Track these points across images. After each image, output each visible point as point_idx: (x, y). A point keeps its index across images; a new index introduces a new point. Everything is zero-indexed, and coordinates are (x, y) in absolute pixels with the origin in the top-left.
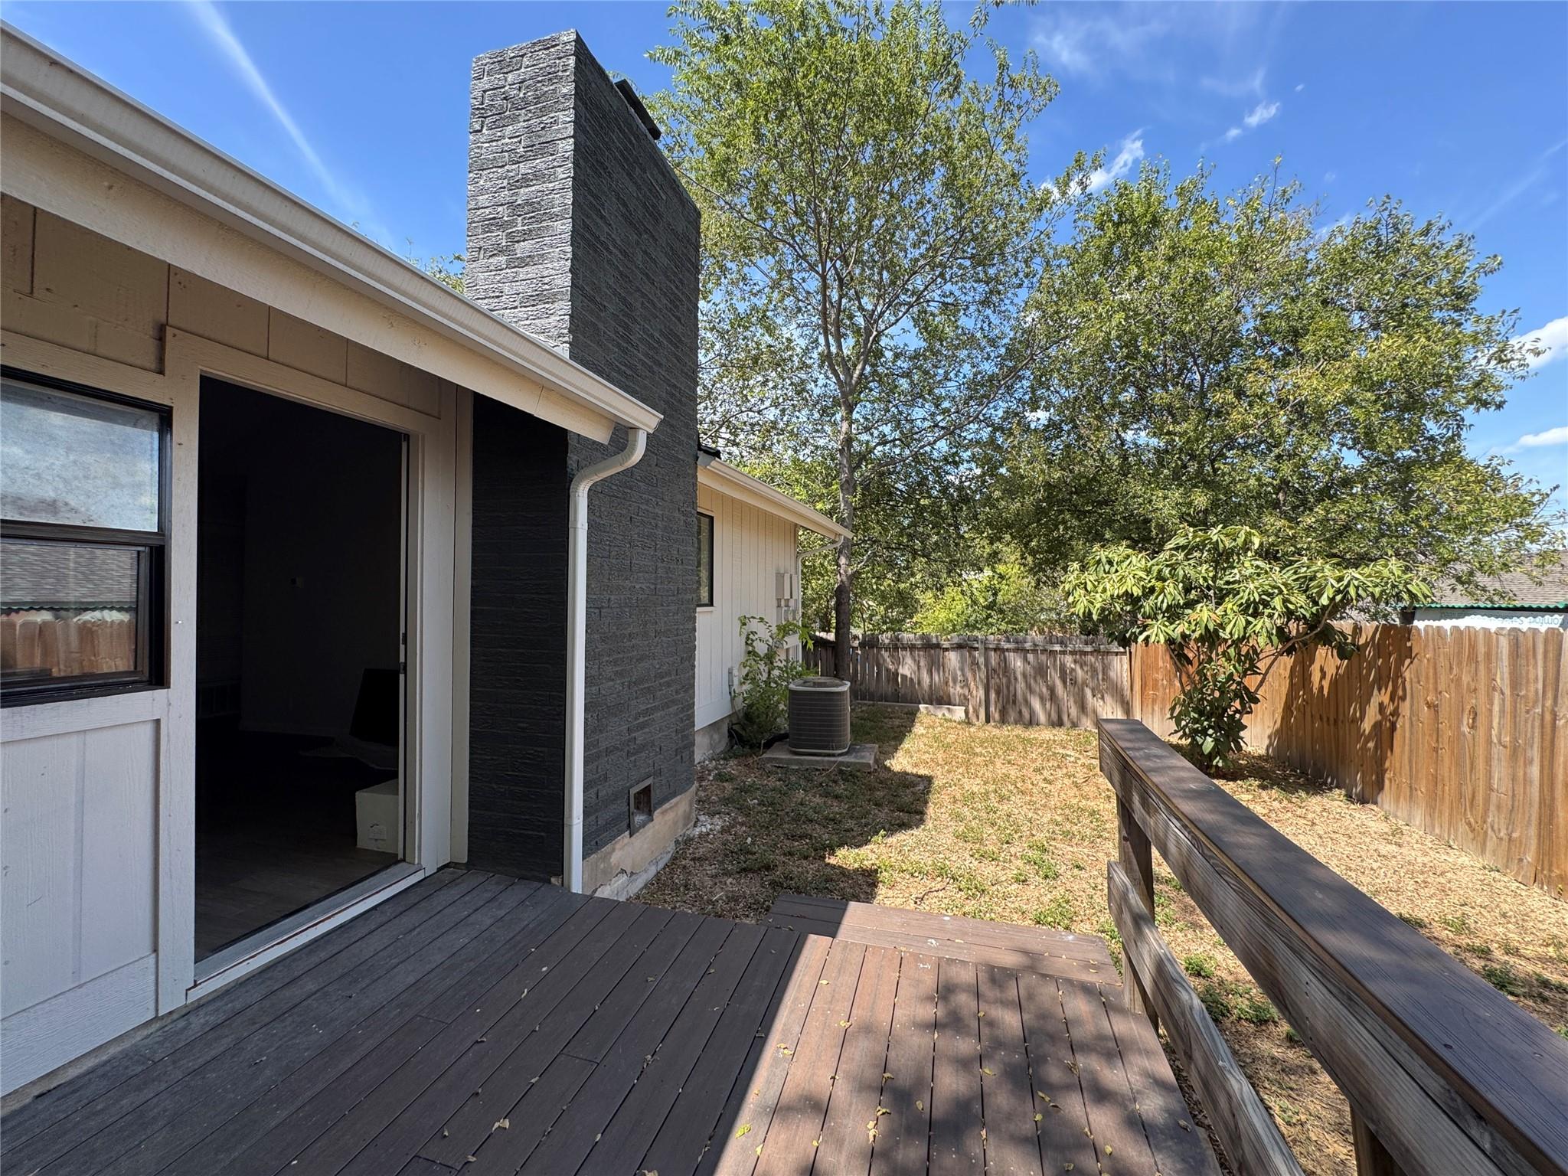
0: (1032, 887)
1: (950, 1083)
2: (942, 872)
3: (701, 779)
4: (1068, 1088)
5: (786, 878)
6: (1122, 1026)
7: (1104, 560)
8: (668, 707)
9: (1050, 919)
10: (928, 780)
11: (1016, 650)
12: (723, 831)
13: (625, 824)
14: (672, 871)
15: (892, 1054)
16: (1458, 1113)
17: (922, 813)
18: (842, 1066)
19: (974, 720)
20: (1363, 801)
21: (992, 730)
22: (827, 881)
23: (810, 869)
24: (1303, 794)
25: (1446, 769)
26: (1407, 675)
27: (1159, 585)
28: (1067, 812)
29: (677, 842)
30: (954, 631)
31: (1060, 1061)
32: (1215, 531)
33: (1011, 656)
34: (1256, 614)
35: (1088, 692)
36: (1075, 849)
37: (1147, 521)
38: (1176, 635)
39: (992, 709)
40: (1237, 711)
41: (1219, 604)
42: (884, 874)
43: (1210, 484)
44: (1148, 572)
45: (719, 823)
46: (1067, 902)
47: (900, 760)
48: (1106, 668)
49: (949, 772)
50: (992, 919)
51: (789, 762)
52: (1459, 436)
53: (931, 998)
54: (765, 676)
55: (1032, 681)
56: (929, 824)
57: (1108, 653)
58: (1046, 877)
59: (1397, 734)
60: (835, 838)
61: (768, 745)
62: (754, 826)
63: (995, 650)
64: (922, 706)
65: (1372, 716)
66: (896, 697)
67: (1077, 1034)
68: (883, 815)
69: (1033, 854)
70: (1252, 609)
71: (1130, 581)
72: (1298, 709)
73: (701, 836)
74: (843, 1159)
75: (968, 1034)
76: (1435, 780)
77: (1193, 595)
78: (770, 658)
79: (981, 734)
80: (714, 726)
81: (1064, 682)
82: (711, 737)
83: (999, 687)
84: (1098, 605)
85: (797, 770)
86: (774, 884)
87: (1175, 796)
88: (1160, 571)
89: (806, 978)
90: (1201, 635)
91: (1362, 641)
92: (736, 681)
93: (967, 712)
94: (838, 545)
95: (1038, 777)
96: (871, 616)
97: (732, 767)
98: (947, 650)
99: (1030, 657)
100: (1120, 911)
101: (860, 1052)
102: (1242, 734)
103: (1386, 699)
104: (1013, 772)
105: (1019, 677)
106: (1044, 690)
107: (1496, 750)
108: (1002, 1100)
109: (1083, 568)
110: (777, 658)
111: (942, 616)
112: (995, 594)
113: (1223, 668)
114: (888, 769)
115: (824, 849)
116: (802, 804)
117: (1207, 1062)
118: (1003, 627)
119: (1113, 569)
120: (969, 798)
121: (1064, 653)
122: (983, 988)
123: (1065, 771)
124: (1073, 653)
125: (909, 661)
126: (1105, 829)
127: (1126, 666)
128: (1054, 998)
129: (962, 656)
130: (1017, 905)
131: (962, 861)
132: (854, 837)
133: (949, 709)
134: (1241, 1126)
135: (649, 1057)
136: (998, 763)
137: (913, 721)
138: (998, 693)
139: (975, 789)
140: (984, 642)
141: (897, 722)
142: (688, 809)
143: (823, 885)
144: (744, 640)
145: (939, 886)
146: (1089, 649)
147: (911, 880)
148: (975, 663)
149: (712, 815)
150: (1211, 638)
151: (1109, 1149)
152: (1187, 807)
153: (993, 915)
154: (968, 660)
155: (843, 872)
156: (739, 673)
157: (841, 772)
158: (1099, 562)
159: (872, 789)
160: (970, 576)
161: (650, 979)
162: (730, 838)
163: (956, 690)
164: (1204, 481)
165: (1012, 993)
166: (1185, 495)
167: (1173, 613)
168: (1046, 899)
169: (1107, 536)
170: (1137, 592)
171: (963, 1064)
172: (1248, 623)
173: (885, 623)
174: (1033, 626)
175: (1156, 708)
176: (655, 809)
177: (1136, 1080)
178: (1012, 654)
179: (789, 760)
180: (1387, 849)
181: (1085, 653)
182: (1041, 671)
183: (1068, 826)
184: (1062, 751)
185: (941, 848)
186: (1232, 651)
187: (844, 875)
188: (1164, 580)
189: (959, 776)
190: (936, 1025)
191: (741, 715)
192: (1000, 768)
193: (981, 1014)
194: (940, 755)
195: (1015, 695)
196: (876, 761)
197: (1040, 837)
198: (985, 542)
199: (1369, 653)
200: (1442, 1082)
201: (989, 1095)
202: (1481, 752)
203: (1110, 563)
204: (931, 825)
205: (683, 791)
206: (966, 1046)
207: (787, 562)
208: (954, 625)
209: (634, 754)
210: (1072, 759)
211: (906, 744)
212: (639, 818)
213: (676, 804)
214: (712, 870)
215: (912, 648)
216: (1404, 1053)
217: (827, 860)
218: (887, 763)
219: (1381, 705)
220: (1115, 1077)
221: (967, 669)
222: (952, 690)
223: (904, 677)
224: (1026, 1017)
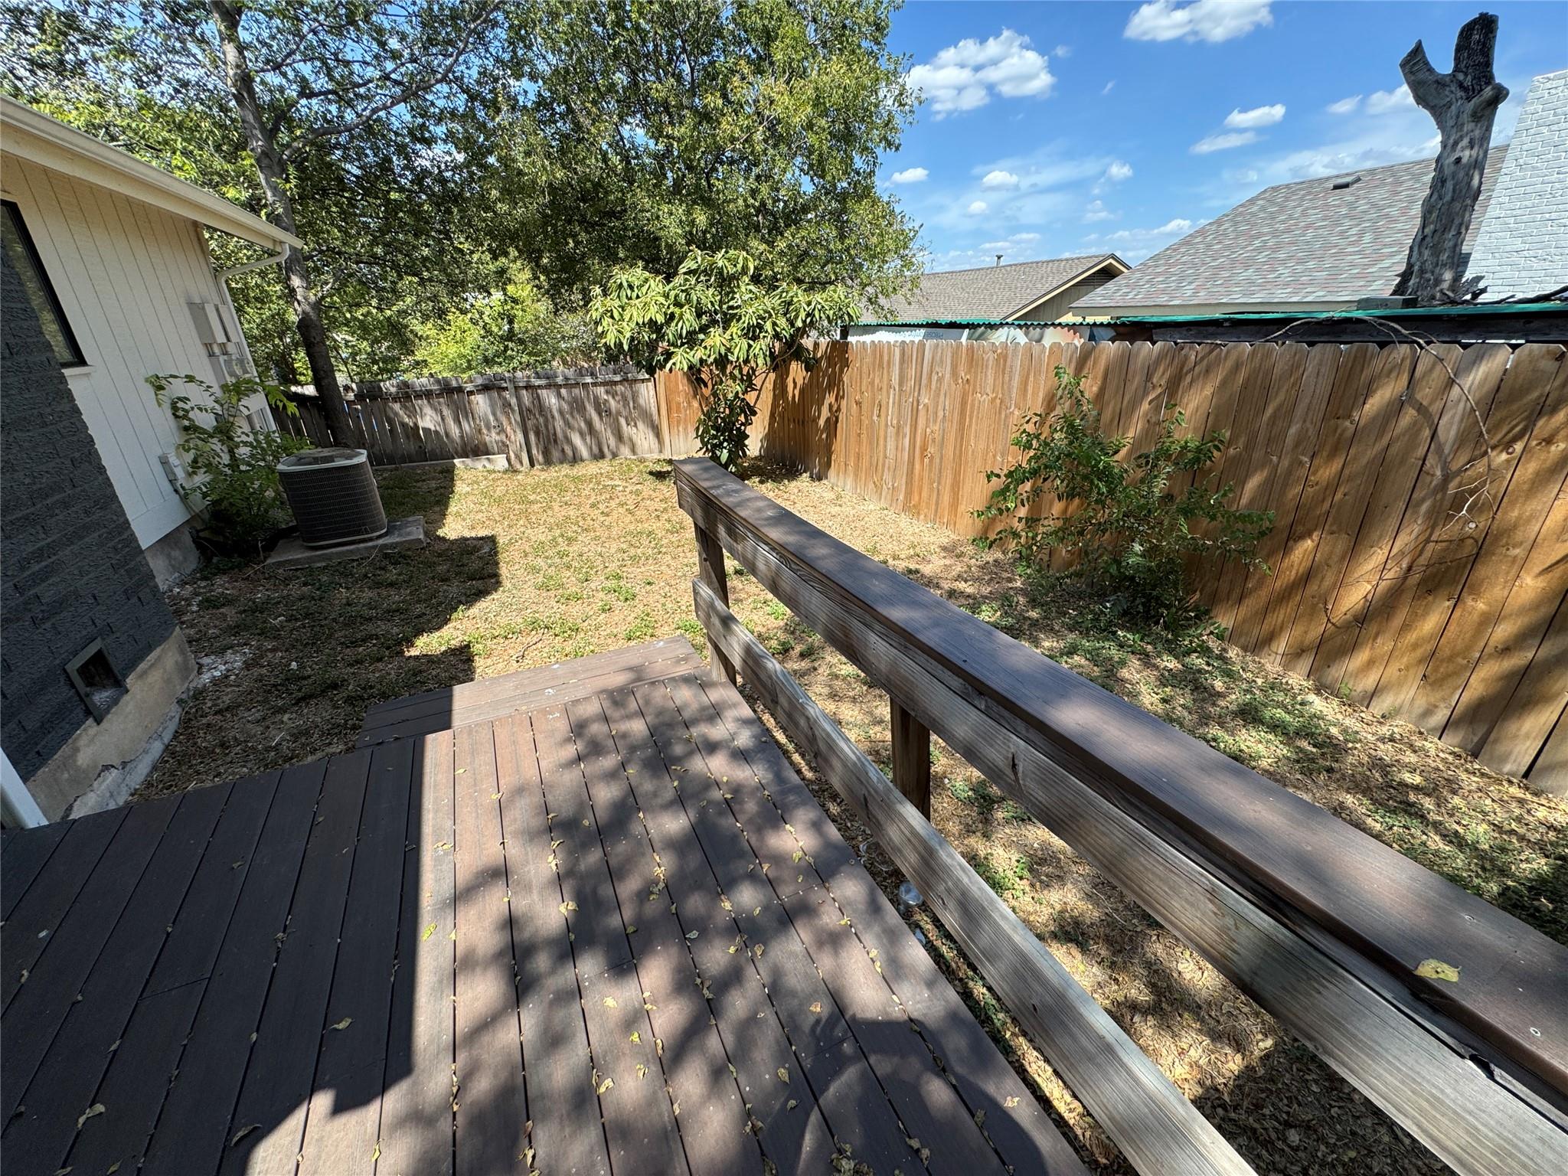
0: (617, 612)
1: (605, 794)
2: (534, 625)
3: (179, 613)
4: (690, 754)
5: (364, 688)
6: (715, 695)
7: (625, 284)
8: (81, 538)
9: (638, 634)
10: (492, 540)
11: (548, 386)
12: (247, 666)
13: (79, 711)
14: (191, 737)
15: (550, 798)
16: (968, 694)
17: (496, 575)
18: (507, 830)
19: (518, 466)
20: (820, 479)
21: (540, 474)
22: (415, 675)
23: (391, 669)
24: (786, 482)
25: (865, 448)
26: (845, 379)
27: (677, 311)
28: (629, 538)
29: (180, 702)
30: (469, 368)
31: (680, 738)
32: (720, 256)
33: (543, 393)
34: (755, 338)
35: (622, 421)
36: (643, 569)
37: (657, 239)
38: (695, 361)
39: (534, 451)
40: (742, 424)
41: (725, 329)
42: (477, 646)
43: (708, 202)
44: (666, 296)
45: (236, 660)
46: (648, 615)
47: (453, 525)
48: (635, 398)
49: (510, 526)
50: (592, 651)
51: (310, 560)
52: (874, 172)
53: (568, 740)
54: (226, 459)
55: (570, 419)
56: (507, 584)
57: (636, 381)
58: (627, 599)
59: (839, 425)
60: (408, 629)
61: (270, 547)
62: (294, 647)
63: (526, 388)
64: (456, 461)
65: (825, 413)
66: (423, 455)
67: (687, 714)
68: (454, 589)
69: (612, 584)
70: (752, 333)
71: (654, 309)
72: (779, 415)
73: (215, 682)
74: (535, 896)
75: (608, 752)
76: (858, 456)
77: (705, 319)
78: (224, 431)
79: (530, 480)
80: (167, 541)
81: (600, 415)
82: (169, 556)
83: (537, 428)
84: (628, 335)
85: (325, 568)
86: (350, 700)
87: (762, 526)
88: (676, 296)
89: (440, 776)
90: (715, 359)
91: (819, 355)
92: (180, 473)
93: (508, 460)
94: (282, 259)
95: (596, 512)
96: (354, 355)
97: (222, 586)
98: (471, 393)
99: (563, 391)
100: (708, 617)
101: (522, 813)
102: (746, 442)
103: (833, 400)
104: (572, 513)
105: (556, 415)
106: (583, 425)
107: (890, 429)
108: (647, 786)
109: (605, 294)
110: (239, 431)
111: (453, 350)
112: (511, 322)
113: (732, 388)
114: (443, 539)
115: (400, 644)
116: (349, 604)
117: (790, 702)
118: (525, 359)
119: (634, 295)
120: (539, 548)
121: (595, 384)
122: (608, 712)
123: (617, 501)
124: (604, 384)
125: (428, 410)
126: (662, 546)
127: (652, 392)
128: (665, 696)
129: (490, 399)
130: (608, 631)
131: (550, 609)
132: (429, 621)
133: (488, 459)
134: (817, 733)
135: (280, 935)
136: (556, 506)
137: (453, 480)
138: (537, 434)
139: (542, 538)
140: (513, 380)
141: (433, 484)
142: (180, 659)
143: (413, 679)
144: (169, 412)
145: (535, 639)
146: (618, 378)
147: (507, 642)
148: (507, 405)
149: (222, 651)
150: (722, 362)
151: (725, 779)
152: (775, 534)
153: (592, 648)
154: (499, 403)
155: (430, 659)
156: (179, 464)
157: (386, 556)
158: (621, 286)
159: (431, 565)
160: (479, 300)
161: (235, 866)
162: (264, 671)
163: (492, 438)
164: (702, 198)
165: (633, 706)
166: (688, 213)
167: (691, 340)
168: (630, 619)
169: (621, 255)
170: (660, 319)
171: (612, 775)
172: (750, 346)
173: (375, 362)
174: (554, 355)
175: (681, 429)
176: (126, 676)
177: (731, 726)
178: (544, 391)
179: (308, 558)
180: (835, 510)
181: (615, 383)
182: (578, 406)
183: (632, 551)
184: (610, 483)
185: (527, 604)
186: (736, 372)
187: (433, 662)
188: (681, 306)
189: (522, 529)
190: (579, 758)
191: (206, 516)
192: (559, 512)
193: (614, 733)
194: (495, 511)
195: (555, 434)
196: (426, 534)
197: (613, 567)
198: (487, 257)
199: (824, 364)
200: (961, 681)
201: (637, 787)
202: (882, 433)
203: (631, 287)
204: (509, 585)
205: (163, 639)
206: (609, 762)
207: (202, 286)
208: (469, 361)
209: (44, 620)
210: (621, 488)
211: (453, 508)
212: (100, 697)
213: (159, 658)
214: (256, 714)
215: (428, 394)
216: (939, 670)
217: (407, 654)
218: (440, 533)
219: (830, 406)
220: (717, 732)
221: (498, 413)
222: (487, 439)
223: (427, 430)
224: (648, 719)
